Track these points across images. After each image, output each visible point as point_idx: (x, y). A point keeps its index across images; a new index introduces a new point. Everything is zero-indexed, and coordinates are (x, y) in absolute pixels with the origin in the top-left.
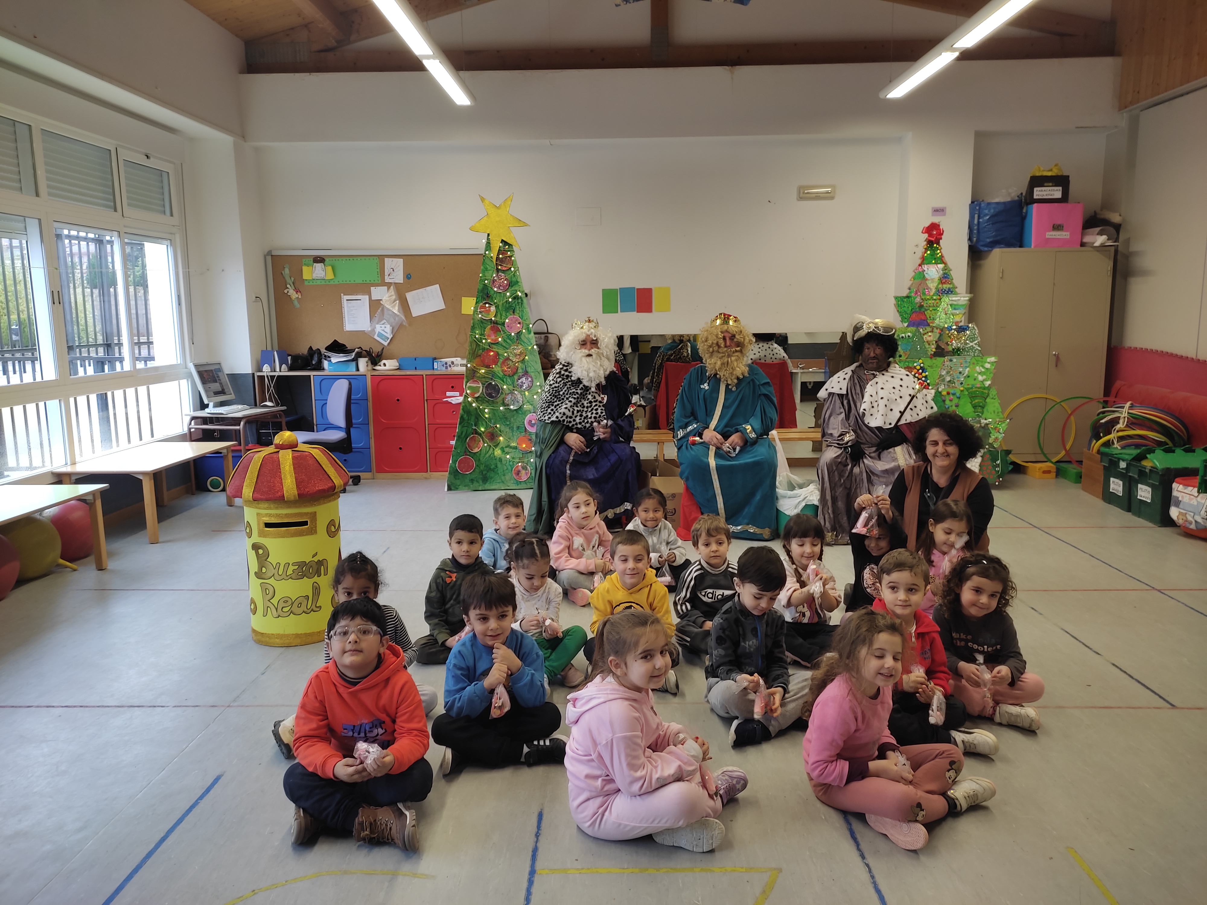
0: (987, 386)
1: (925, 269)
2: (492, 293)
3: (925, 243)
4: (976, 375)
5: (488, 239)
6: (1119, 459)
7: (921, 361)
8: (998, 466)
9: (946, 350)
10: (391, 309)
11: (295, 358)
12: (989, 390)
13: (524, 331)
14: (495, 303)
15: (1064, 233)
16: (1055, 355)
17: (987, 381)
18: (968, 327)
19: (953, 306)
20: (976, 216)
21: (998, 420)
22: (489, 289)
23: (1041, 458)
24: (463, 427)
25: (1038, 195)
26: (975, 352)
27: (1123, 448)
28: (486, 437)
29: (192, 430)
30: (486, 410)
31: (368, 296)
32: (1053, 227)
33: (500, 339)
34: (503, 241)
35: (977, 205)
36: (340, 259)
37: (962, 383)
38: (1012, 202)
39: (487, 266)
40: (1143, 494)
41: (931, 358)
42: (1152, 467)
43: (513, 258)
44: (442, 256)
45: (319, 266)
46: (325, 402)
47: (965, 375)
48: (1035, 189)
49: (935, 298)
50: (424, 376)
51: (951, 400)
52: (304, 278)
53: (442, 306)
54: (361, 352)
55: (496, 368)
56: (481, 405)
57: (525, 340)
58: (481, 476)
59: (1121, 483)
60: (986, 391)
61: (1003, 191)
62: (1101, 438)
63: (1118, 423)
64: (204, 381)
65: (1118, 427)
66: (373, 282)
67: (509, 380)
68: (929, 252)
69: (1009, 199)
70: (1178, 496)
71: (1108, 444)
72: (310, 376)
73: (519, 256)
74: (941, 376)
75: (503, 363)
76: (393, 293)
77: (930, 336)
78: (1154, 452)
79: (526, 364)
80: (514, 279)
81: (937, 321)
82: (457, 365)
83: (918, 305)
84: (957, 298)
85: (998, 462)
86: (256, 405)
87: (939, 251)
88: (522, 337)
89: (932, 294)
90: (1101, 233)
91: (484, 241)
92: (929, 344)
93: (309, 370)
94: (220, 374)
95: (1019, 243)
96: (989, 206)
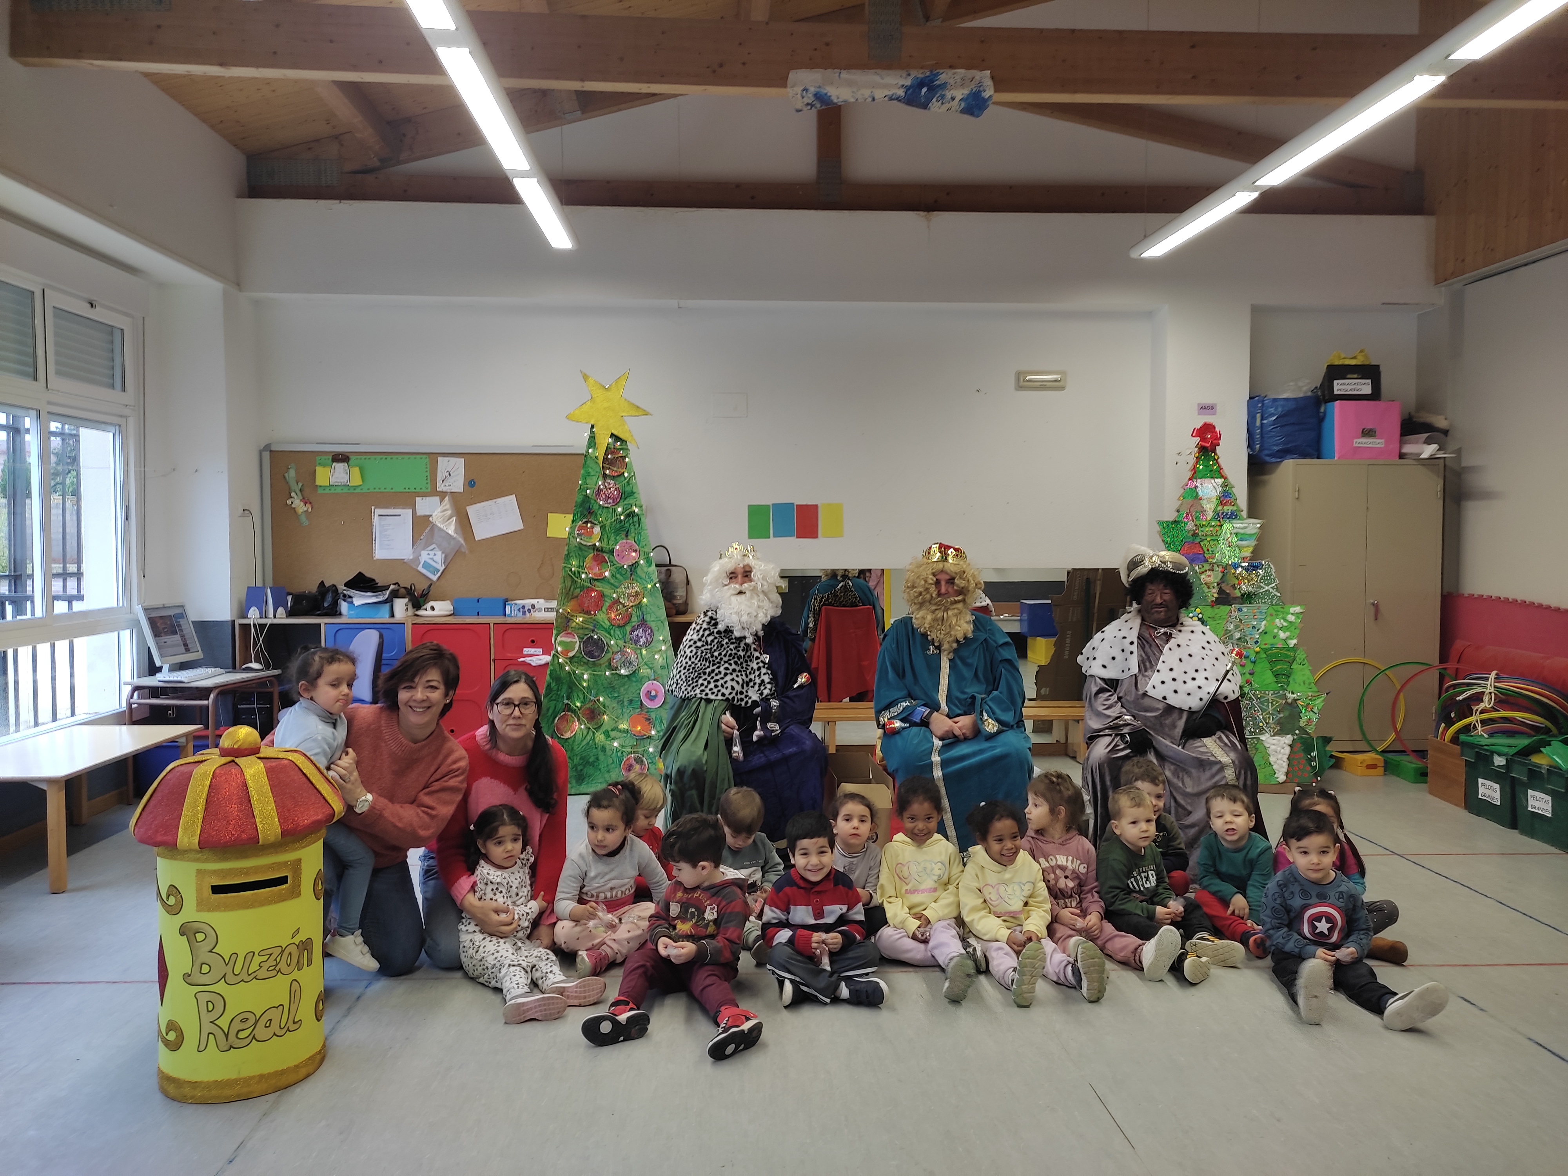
0: (1291, 646)
1: (1198, 485)
2: (596, 507)
3: (1197, 449)
4: (1276, 631)
5: (591, 432)
6: (1493, 753)
7: (1198, 610)
8: (1313, 759)
9: (1232, 595)
10: (445, 528)
11: (298, 598)
12: (1295, 652)
13: (642, 562)
14: (600, 523)
15: (1378, 441)
16: (1373, 604)
17: (1292, 639)
18: (1261, 563)
19: (1239, 535)
20: (1258, 415)
21: (1310, 695)
22: (592, 502)
23: (1364, 746)
25: (1340, 390)
26: (1272, 600)
27: (1491, 735)
28: (584, 715)
29: (134, 706)
30: (585, 677)
31: (411, 510)
32: (1363, 432)
33: (607, 574)
34: (612, 435)
35: (1259, 402)
36: (373, 457)
37: (1256, 642)
38: (1305, 398)
39: (590, 470)
40: (1537, 804)
41: (1212, 606)
43: (627, 460)
44: (521, 456)
45: (340, 467)
47: (1260, 631)
48: (1336, 382)
49: (1213, 524)
50: (492, 625)
52: (318, 483)
53: (520, 526)
54: (398, 590)
55: (601, 616)
56: (578, 669)
57: (643, 576)
59: (1497, 786)
60: (1291, 654)
61: (1291, 384)
63: (1482, 701)
64: (157, 633)
65: (1482, 706)
66: (418, 490)
67: (619, 633)
68: (1201, 462)
69: (1301, 395)
71: (1467, 729)
72: (320, 625)
73: (636, 458)
74: (1227, 631)
75: (610, 607)
76: (448, 506)
77: (1209, 576)
78: (1549, 745)
79: (644, 609)
80: (628, 489)
81: (1218, 556)
82: (540, 610)
83: (1191, 533)
85: (1314, 754)
86: (234, 667)
87: (1215, 461)
88: (639, 570)
89: (1209, 518)
90: (1428, 442)
91: (586, 434)
92: (1209, 587)
93: (319, 615)
94: (182, 622)
95: (1316, 453)
96: (1276, 403)
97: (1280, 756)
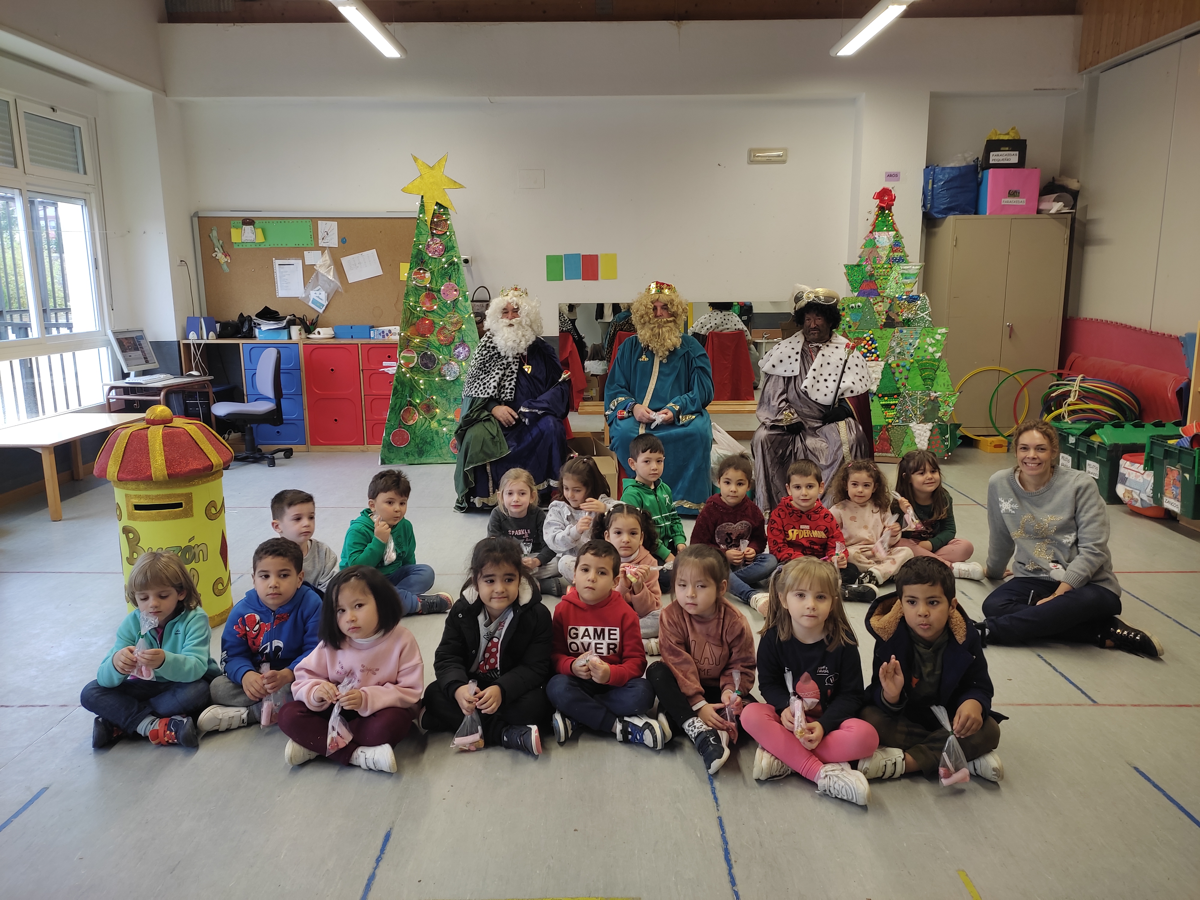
0: (937, 358)
1: (876, 236)
2: (426, 258)
3: (877, 209)
4: (926, 346)
5: (422, 201)
6: (1068, 434)
7: (870, 332)
8: (947, 440)
9: (896, 321)
10: (325, 274)
11: (224, 325)
12: (939, 362)
13: (460, 298)
14: (430, 269)
15: (1020, 200)
16: (1009, 326)
17: (938, 353)
18: (919, 296)
19: (904, 276)
20: (931, 181)
21: (948, 393)
22: (424, 254)
23: (993, 431)
24: (396, 398)
25: (995, 160)
26: (925, 323)
27: (1074, 422)
28: (422, 408)
29: (111, 401)
30: (421, 381)
31: (301, 261)
32: (1009, 193)
33: (435, 307)
34: (437, 204)
35: (931, 170)
36: (271, 221)
37: (912, 355)
38: (967, 167)
39: (422, 230)
41: (881, 329)
42: (1100, 443)
43: (448, 222)
44: (378, 219)
45: (248, 228)
46: (253, 372)
47: (915, 347)
48: (991, 154)
49: (885, 266)
50: (359, 345)
51: (901, 373)
52: (233, 240)
53: (380, 272)
54: (294, 320)
55: (433, 338)
56: (416, 376)
57: (462, 309)
58: (417, 450)
59: (1070, 458)
60: (937, 364)
61: (959, 155)
62: (1053, 411)
63: (1070, 397)
64: (123, 350)
65: (1069, 400)
66: (305, 246)
67: (446, 350)
68: (880, 219)
69: (964, 164)
70: (1125, 473)
71: (1058, 418)
72: (239, 344)
73: (455, 221)
74: (891, 347)
75: (439, 332)
76: (328, 258)
77: (880, 306)
78: (1103, 428)
79: (463, 333)
80: (450, 244)
81: (887, 291)
82: (392, 334)
83: (869, 274)
84: (908, 267)
85: (947, 436)
87: (890, 218)
88: (459, 305)
89: (883, 262)
90: (1056, 200)
91: (417, 203)
92: (879, 315)
93: (240, 338)
94: (142, 342)
95: (974, 210)
96: (944, 171)
97: (923, 438)
